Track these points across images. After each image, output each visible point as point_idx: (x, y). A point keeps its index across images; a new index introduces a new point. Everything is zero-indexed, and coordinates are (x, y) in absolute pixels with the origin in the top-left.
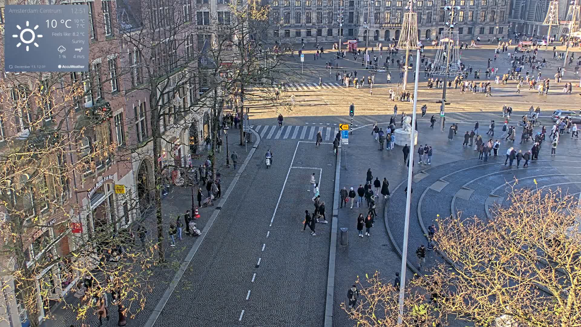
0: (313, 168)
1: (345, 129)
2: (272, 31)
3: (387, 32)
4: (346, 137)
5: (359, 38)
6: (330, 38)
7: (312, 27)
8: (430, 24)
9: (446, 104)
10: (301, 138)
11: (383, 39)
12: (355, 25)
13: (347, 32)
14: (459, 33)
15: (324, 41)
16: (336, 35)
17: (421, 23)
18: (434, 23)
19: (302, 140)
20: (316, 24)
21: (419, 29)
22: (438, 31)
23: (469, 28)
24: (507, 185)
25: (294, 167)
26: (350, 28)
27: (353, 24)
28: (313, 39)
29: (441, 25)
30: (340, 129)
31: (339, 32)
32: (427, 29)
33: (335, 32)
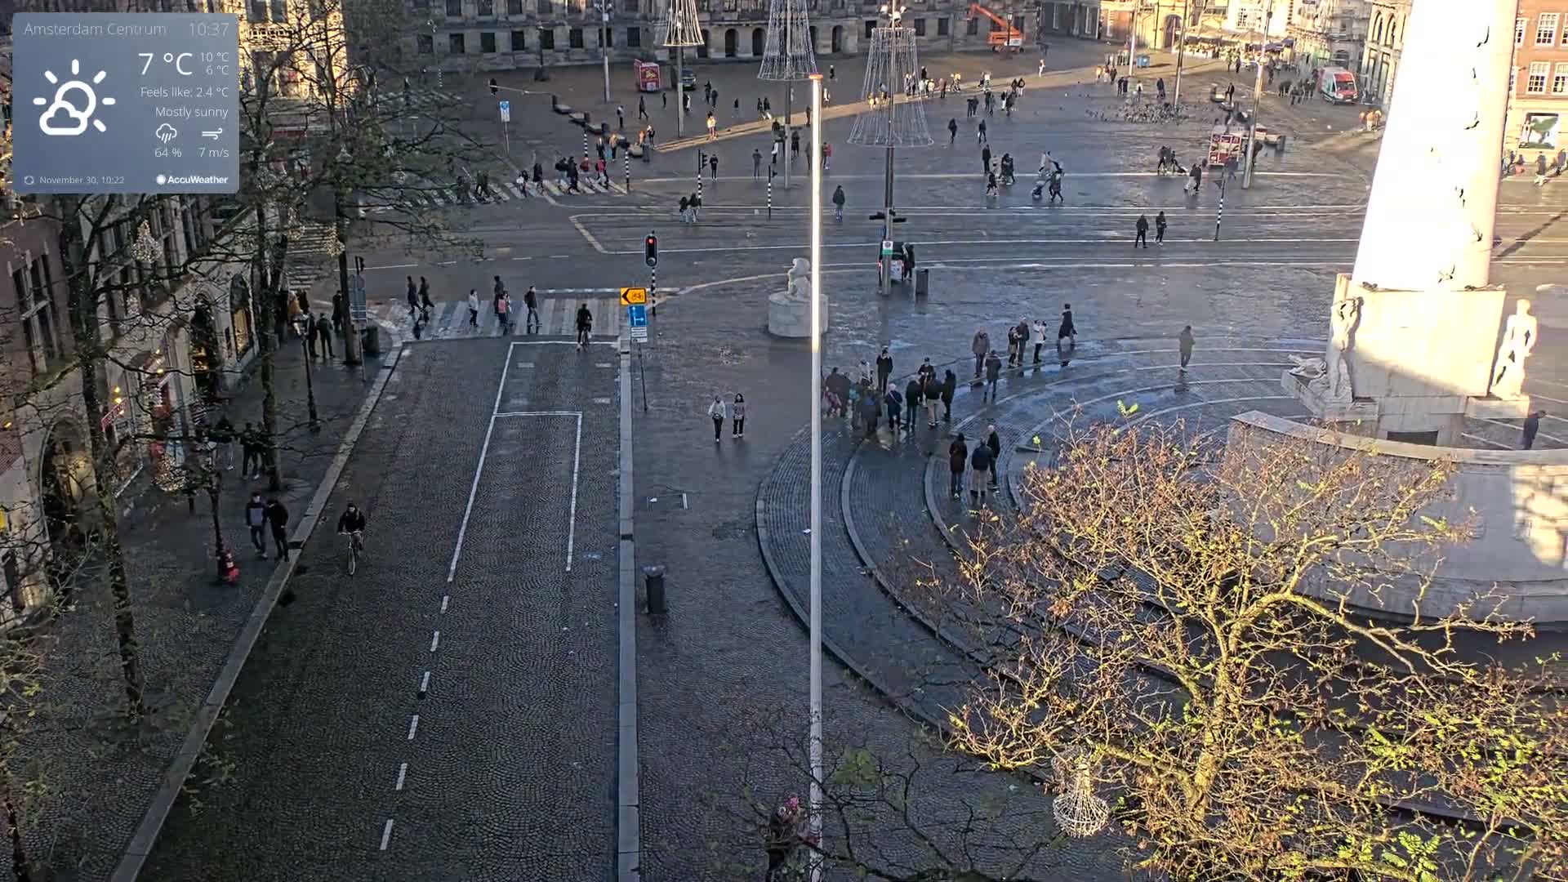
0: (558, 413)
1: (638, 300)
2: (412, 40)
3: (731, 35)
4: (640, 324)
5: (657, 52)
6: (578, 54)
7: (526, 25)
8: (842, 12)
9: (895, 221)
10: (517, 333)
11: (722, 55)
12: (645, 18)
13: (625, 37)
14: (917, 34)
15: (563, 63)
16: (592, 46)
17: (819, 8)
18: (852, 9)
19: (521, 338)
20: (537, 16)
21: (813, 24)
22: (863, 28)
23: (940, 20)
24: (1057, 420)
25: (503, 415)
26: (630, 26)
27: (638, 15)
28: (531, 57)
29: (869, 13)
30: (624, 302)
31: (601, 37)
32: (835, 24)
33: (590, 36)
